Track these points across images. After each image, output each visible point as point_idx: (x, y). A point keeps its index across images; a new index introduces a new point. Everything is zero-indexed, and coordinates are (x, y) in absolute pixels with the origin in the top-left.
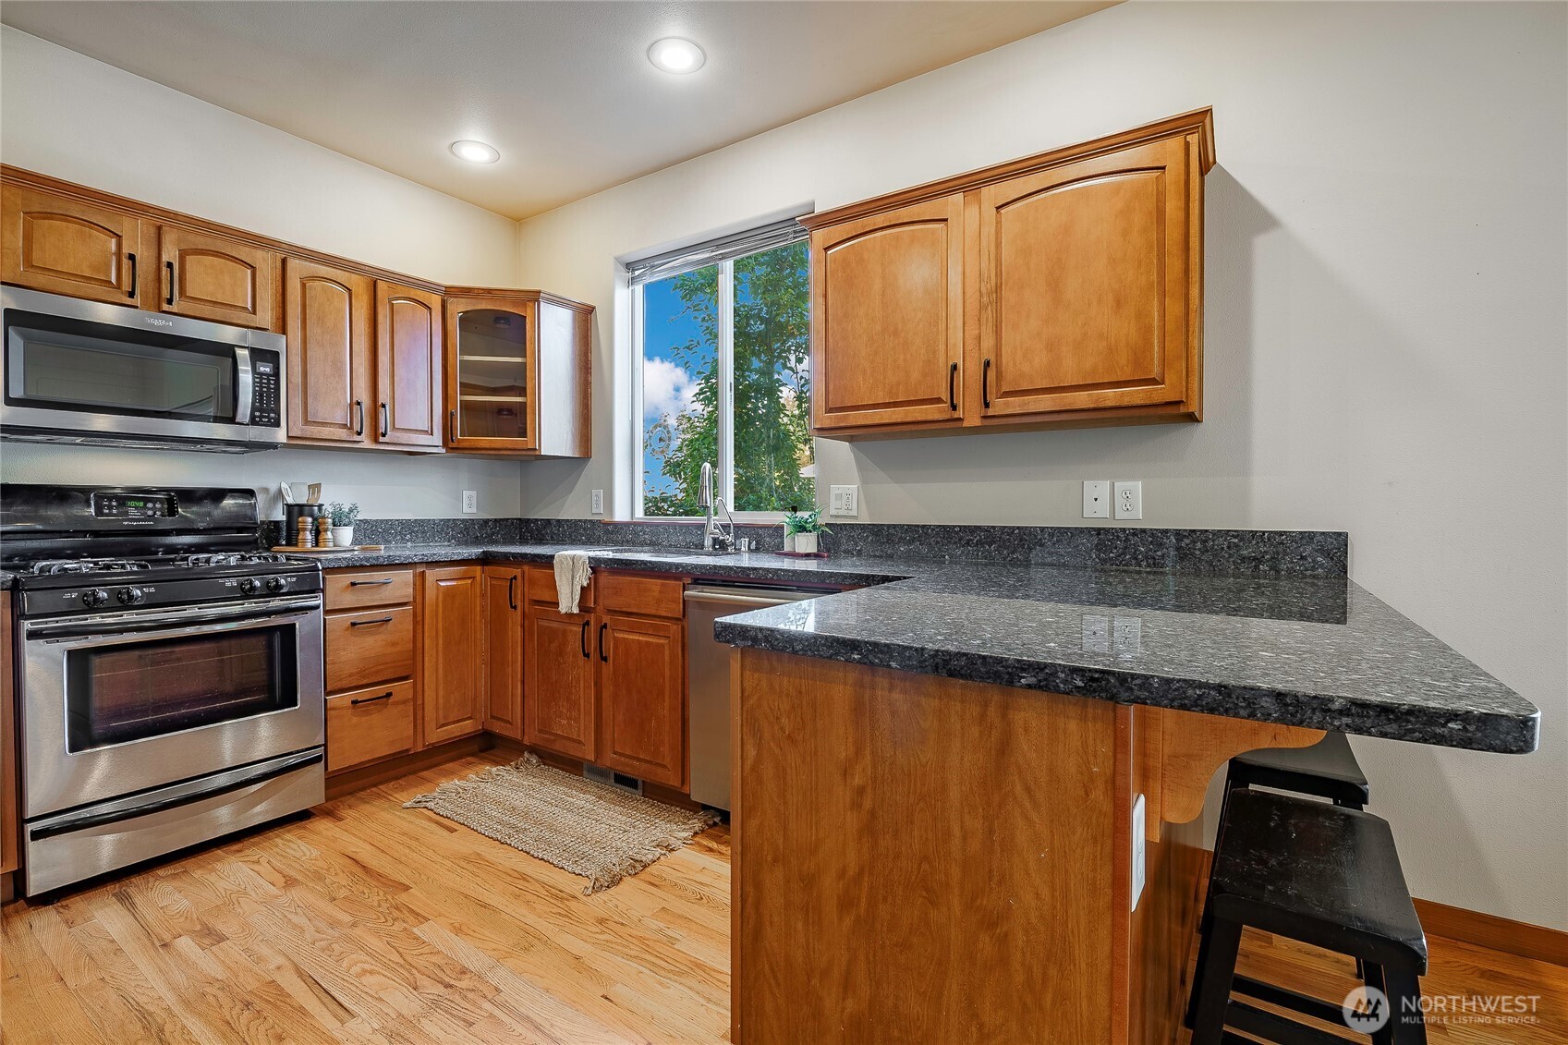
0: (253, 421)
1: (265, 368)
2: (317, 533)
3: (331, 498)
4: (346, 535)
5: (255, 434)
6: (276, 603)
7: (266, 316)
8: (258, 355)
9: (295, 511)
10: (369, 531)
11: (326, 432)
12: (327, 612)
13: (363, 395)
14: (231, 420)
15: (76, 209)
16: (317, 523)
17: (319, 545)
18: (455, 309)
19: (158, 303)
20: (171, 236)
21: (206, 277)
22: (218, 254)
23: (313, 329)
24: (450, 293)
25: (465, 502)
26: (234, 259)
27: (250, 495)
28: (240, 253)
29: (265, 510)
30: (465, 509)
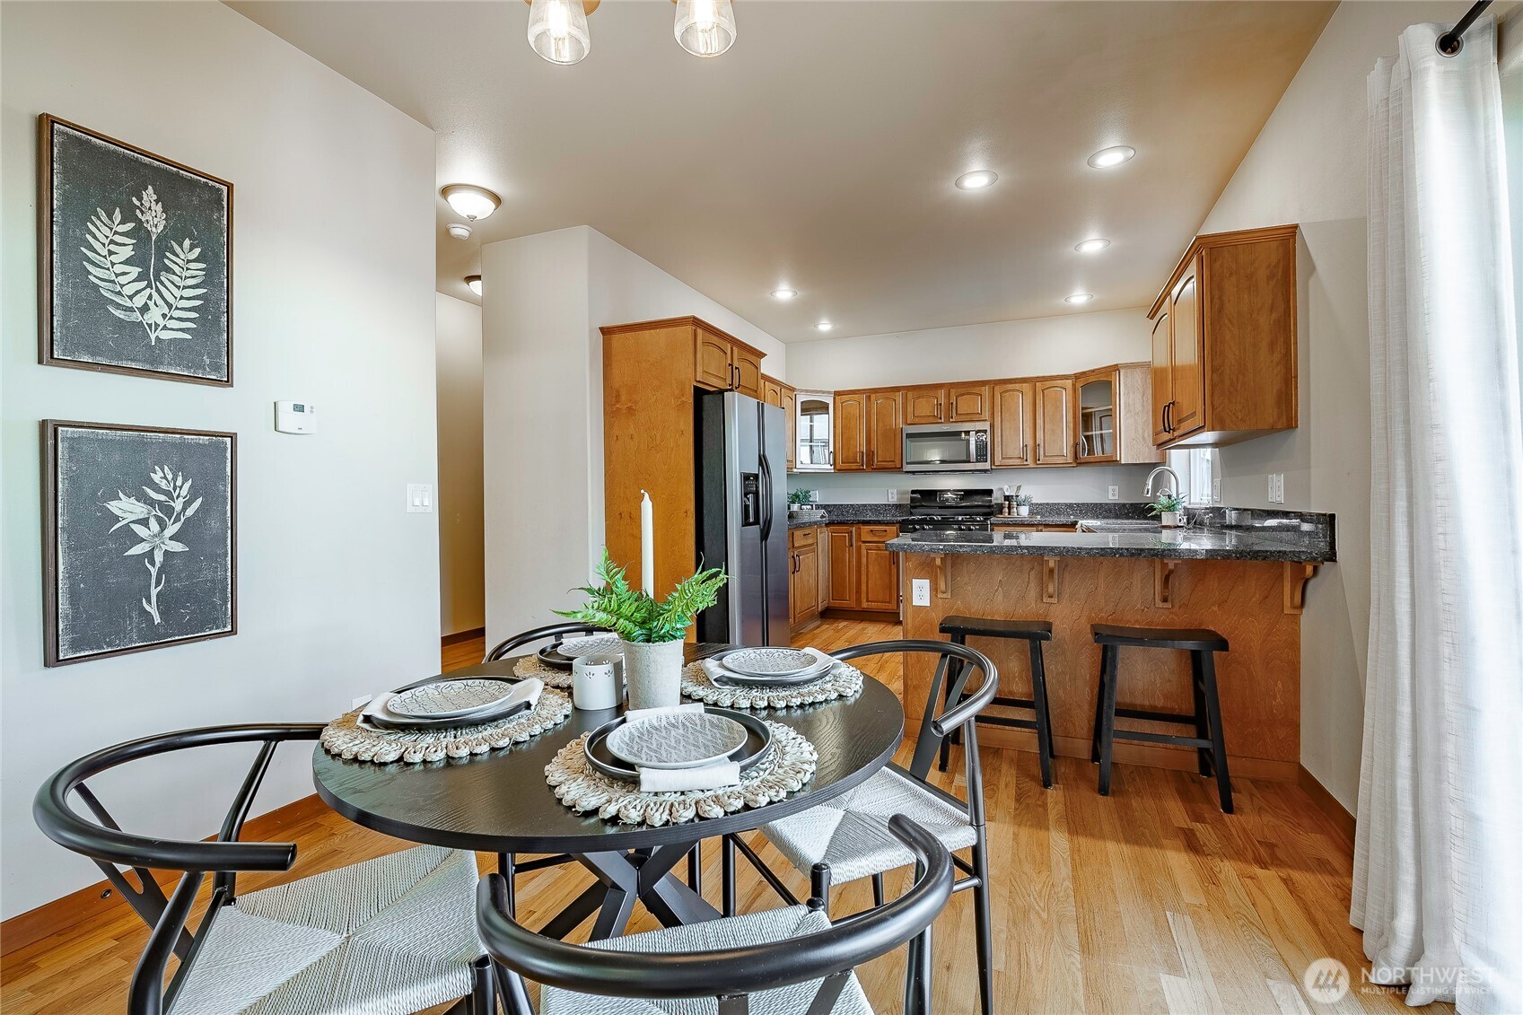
0: (977, 461)
1: (982, 438)
2: (1009, 508)
3: (1022, 494)
4: (1024, 511)
5: (980, 466)
7: (986, 415)
8: (980, 433)
9: (1007, 498)
10: (1036, 509)
11: (1011, 462)
13: (1030, 443)
14: (969, 462)
15: (925, 393)
16: (1009, 504)
17: (1009, 514)
18: (1079, 385)
19: (948, 420)
20: (953, 391)
21: (965, 405)
22: (968, 394)
23: (1006, 415)
24: (1077, 376)
25: (1111, 492)
26: (974, 394)
27: (989, 492)
28: (976, 390)
29: (997, 498)
30: (1111, 497)
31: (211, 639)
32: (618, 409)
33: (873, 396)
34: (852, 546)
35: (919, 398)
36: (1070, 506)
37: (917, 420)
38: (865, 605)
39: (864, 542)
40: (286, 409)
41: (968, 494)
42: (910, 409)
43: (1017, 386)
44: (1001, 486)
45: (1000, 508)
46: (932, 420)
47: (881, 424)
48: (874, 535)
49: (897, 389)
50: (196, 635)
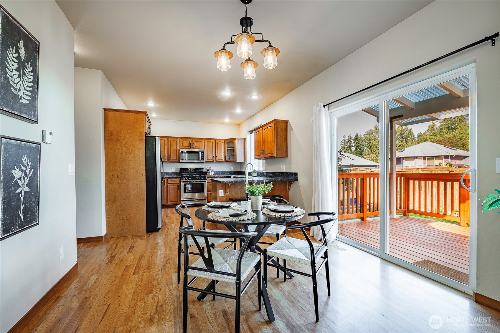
1: (203, 154)
2: (209, 173)
3: (212, 169)
4: (213, 173)
5: (201, 161)
6: (202, 181)
7: (203, 147)
8: (202, 152)
9: (208, 170)
10: (215, 173)
11: (210, 161)
12: (207, 182)
13: (214, 155)
14: (199, 160)
15: (186, 140)
16: (209, 172)
17: (209, 174)
18: (226, 142)
19: (193, 148)
20: (194, 140)
21: (197, 144)
22: (198, 141)
23: (208, 148)
24: (225, 140)
25: (231, 169)
26: (200, 141)
27: (203, 168)
28: (200, 140)
29: (205, 170)
30: (231, 170)
31: (34, 226)
32: (111, 138)
33: (169, 139)
34: (165, 185)
35: (184, 141)
36: (222, 172)
37: (183, 147)
38: (169, 203)
39: (169, 184)
40: (47, 133)
41: (197, 169)
42: (181, 144)
43: (211, 140)
44: (205, 167)
45: (206, 173)
46: (188, 148)
47: (172, 148)
48: (172, 181)
49: (177, 138)
50: (31, 225)
